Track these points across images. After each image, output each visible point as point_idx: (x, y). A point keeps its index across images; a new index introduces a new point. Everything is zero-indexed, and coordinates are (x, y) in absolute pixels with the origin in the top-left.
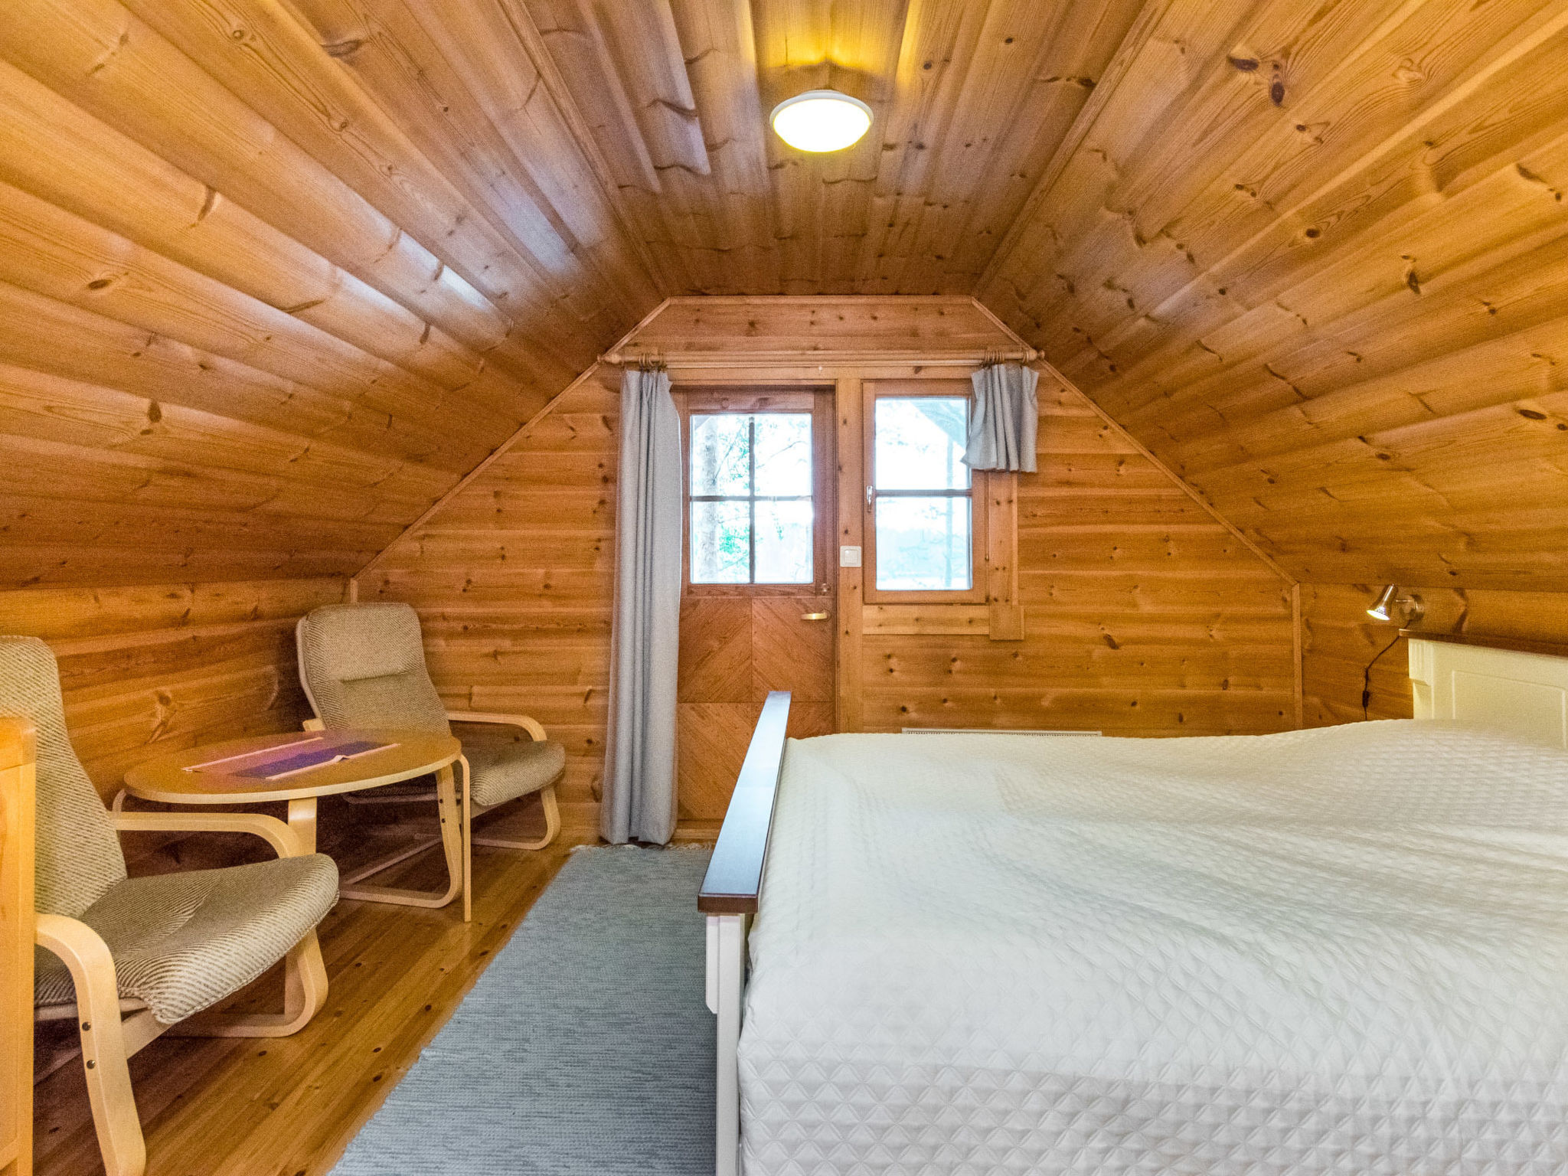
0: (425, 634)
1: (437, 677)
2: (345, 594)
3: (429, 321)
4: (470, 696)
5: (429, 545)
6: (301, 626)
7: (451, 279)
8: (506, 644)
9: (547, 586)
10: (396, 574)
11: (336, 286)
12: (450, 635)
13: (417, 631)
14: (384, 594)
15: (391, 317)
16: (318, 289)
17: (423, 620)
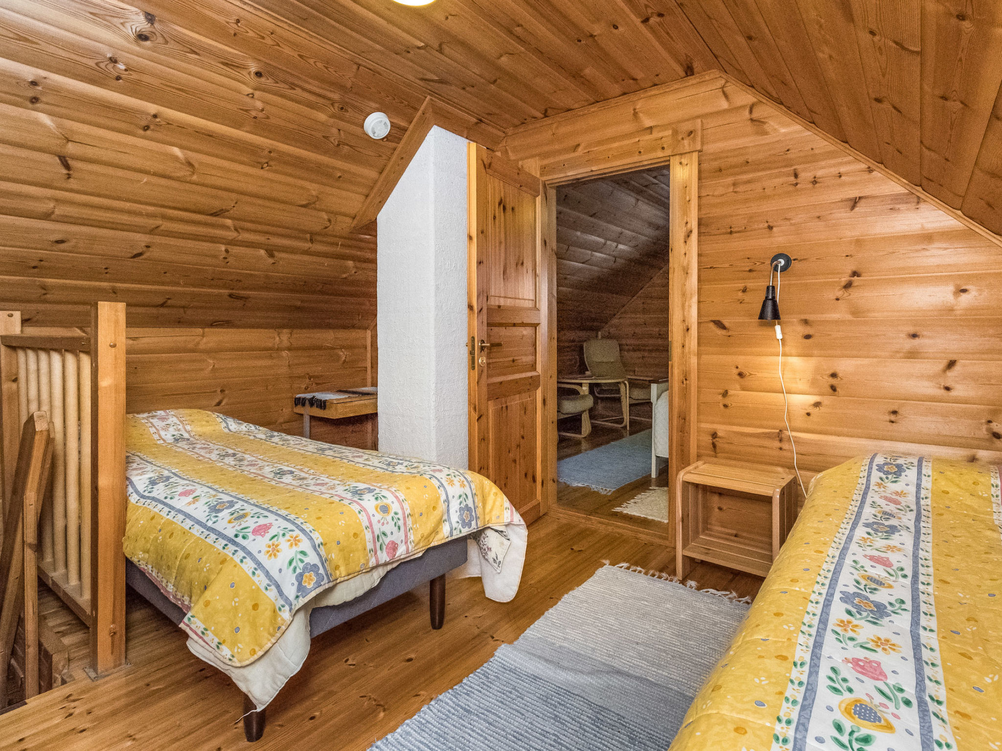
0: (621, 350)
1: (624, 365)
2: (597, 336)
3: (615, 257)
4: (634, 371)
5: (622, 321)
6: (585, 345)
7: (621, 247)
8: (646, 354)
9: (660, 334)
10: (612, 330)
11: (592, 255)
12: (629, 350)
13: (618, 349)
14: (609, 337)
15: (605, 259)
16: (588, 257)
17: (620, 345)
